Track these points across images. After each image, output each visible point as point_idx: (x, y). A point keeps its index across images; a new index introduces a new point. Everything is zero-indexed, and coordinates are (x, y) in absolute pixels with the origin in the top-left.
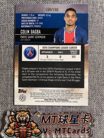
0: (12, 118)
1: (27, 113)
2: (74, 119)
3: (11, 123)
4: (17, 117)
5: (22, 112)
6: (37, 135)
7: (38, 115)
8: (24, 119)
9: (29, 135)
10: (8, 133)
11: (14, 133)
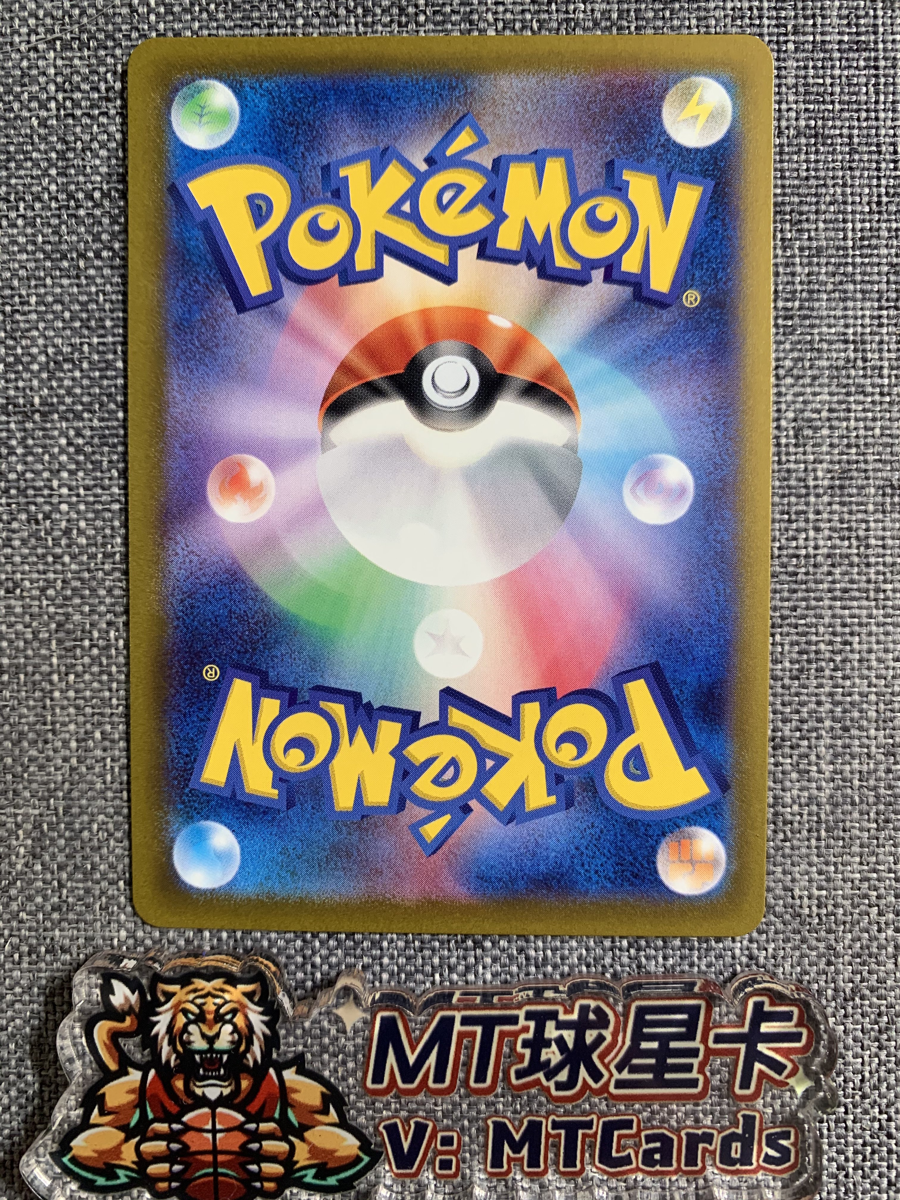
1: (249, 995)
2: (655, 1045)
3: (108, 1076)
4: (160, 1028)
5: (199, 983)
6: (332, 1181)
7: (339, 1011)
8: (224, 1042)
9: (269, 1179)
10: (85, 1162)
11: (134, 1166)
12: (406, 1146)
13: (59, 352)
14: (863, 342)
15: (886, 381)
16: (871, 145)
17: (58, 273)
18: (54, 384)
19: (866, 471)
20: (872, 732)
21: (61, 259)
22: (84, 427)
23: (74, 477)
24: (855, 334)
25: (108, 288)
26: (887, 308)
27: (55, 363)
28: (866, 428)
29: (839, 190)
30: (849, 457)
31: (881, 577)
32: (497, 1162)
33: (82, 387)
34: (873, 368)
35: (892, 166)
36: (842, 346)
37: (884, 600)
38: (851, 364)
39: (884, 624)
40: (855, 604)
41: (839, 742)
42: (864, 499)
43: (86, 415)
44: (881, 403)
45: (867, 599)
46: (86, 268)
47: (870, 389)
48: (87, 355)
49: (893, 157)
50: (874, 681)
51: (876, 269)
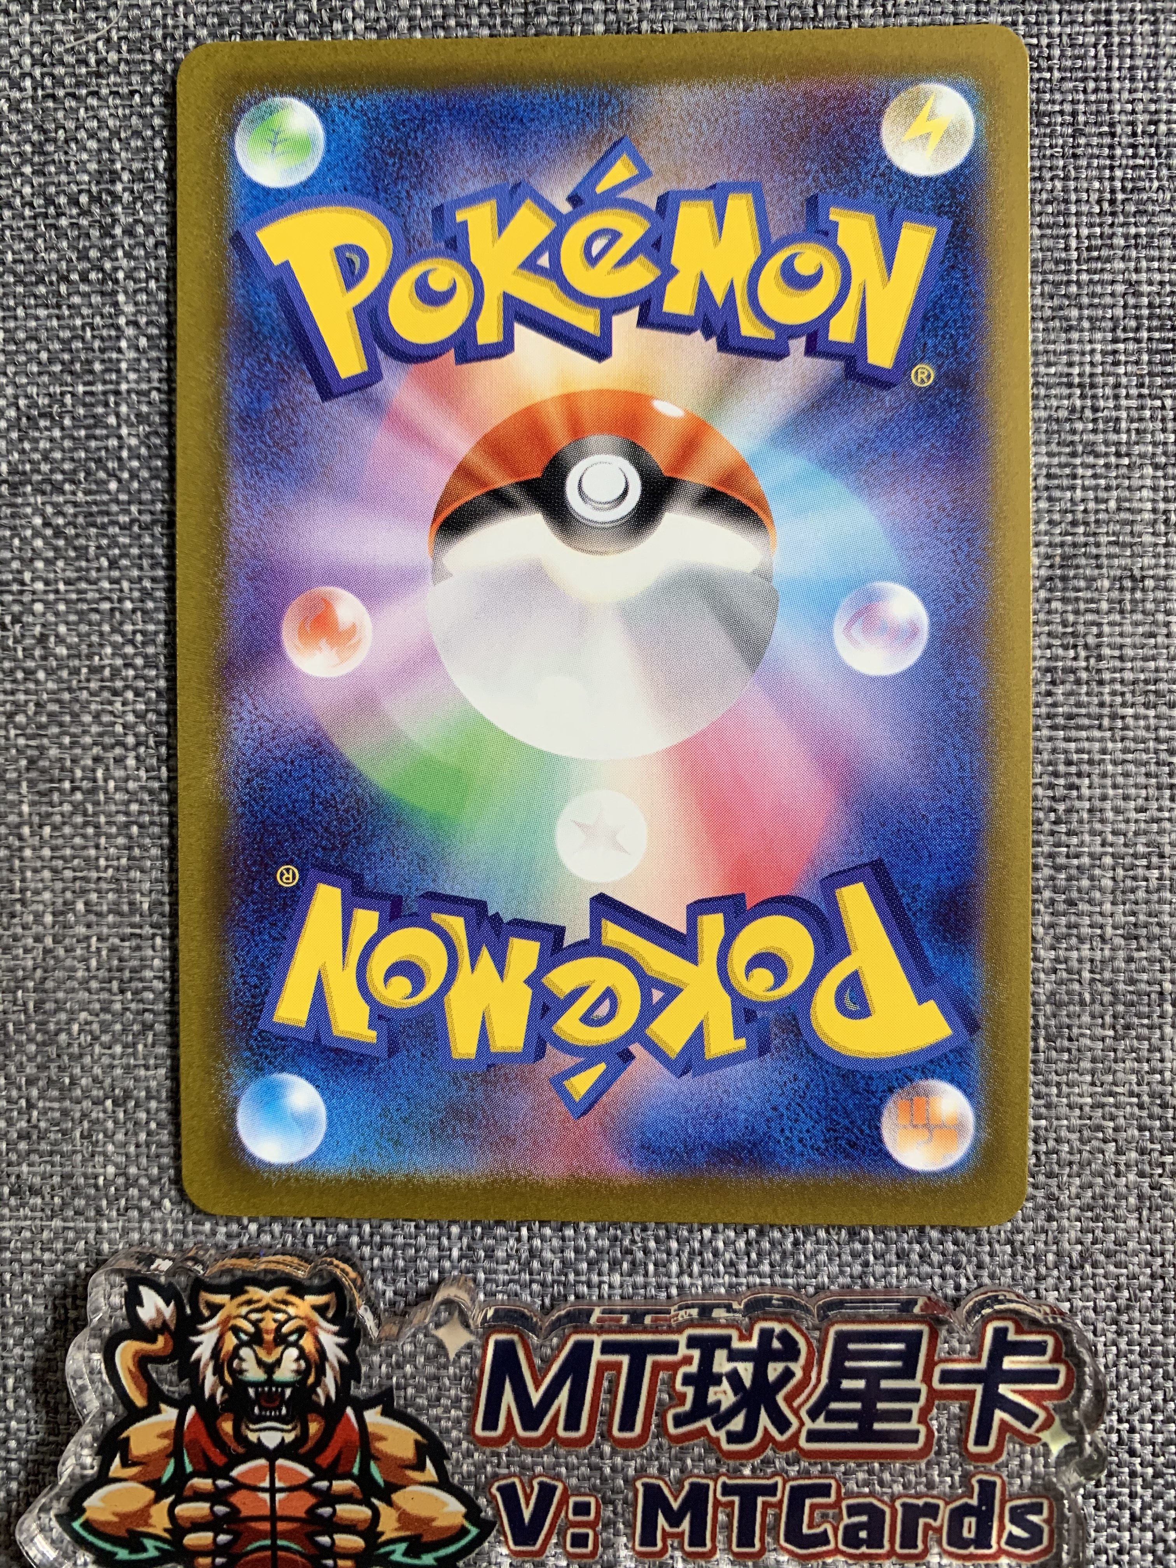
0: (142, 1361)
1: (321, 1310)
2: (860, 1384)
4: (203, 1351)
5: (255, 1292)
6: (428, 1559)
7: (441, 1333)
8: (286, 1372)
9: (346, 1556)
10: (102, 1529)
11: (166, 1535)
12: (527, 1514)
13: (34, 405)
14: (1093, 386)
15: (1124, 437)
16: (1101, 125)
17: (32, 302)
18: (27, 446)
19: (1097, 557)
20: (1108, 907)
21: (37, 283)
22: (66, 502)
23: (51, 568)
24: (1080, 375)
25: (98, 320)
26: (1125, 340)
27: (28, 418)
28: (1097, 500)
29: (1059, 185)
30: (1076, 539)
31: (1119, 699)
32: (648, 1538)
33: (63, 450)
34: (1107, 421)
35: (1130, 152)
36: (1065, 391)
37: (1122, 729)
38: (1077, 415)
39: (1124, 762)
40: (1084, 734)
41: (1063, 920)
42: (1096, 595)
43: (67, 487)
44: (1117, 466)
45: (1100, 727)
46: (69, 295)
47: (1103, 449)
48: (70, 408)
49: (1131, 140)
50: (1110, 838)
51: (1109, 289)
